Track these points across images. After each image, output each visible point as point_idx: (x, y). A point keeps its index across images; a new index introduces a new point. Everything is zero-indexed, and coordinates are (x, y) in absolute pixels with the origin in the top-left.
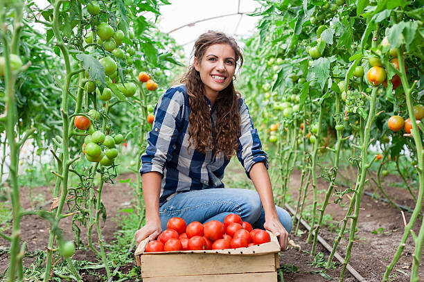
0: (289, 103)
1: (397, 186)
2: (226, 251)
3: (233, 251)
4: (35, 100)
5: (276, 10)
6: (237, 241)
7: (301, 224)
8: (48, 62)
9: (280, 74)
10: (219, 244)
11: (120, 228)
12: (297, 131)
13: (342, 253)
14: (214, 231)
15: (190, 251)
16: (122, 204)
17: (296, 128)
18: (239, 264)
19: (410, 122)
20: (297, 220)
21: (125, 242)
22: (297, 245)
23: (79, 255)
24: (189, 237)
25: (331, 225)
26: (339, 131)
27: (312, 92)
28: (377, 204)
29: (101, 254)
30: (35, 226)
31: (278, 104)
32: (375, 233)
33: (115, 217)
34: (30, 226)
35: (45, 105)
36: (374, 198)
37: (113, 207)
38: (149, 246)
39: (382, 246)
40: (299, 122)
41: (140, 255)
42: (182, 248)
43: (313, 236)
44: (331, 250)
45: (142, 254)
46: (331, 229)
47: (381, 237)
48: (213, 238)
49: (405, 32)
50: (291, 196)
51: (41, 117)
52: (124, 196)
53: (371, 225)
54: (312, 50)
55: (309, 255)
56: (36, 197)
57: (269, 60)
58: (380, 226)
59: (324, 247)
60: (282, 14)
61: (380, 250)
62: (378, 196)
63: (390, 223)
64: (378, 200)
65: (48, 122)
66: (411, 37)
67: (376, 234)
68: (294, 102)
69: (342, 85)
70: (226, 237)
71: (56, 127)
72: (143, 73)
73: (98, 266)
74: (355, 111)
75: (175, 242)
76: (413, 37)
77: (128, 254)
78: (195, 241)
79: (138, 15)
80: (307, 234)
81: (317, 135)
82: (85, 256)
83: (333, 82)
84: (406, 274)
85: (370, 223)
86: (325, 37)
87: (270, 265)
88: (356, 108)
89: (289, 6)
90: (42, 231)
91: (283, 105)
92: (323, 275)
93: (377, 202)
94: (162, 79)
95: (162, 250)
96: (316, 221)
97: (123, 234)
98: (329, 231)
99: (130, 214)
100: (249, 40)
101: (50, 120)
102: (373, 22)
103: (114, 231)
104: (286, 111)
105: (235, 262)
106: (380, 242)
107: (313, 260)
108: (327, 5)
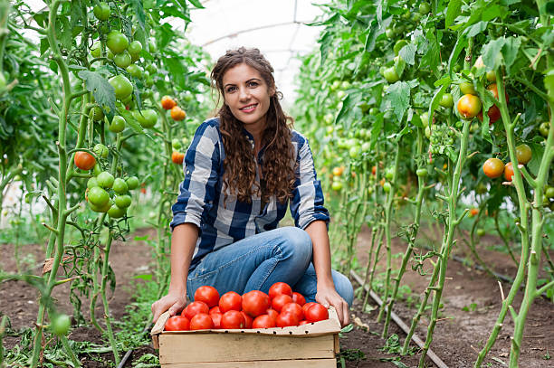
0: (358, 140)
1: (496, 250)
2: (270, 331)
3: (279, 331)
4: (24, 131)
5: (342, 18)
6: (285, 318)
7: (370, 297)
8: (42, 81)
9: (346, 102)
10: (262, 321)
11: (134, 300)
12: (368, 176)
13: (422, 335)
14: (256, 304)
15: (224, 330)
16: (138, 269)
17: (366, 172)
18: (287, 348)
19: (511, 167)
20: (365, 292)
21: (140, 318)
22: (365, 325)
23: (79, 335)
24: (222, 312)
25: (409, 299)
26: (421, 176)
27: (387, 126)
28: (470, 272)
29: (108, 333)
30: (23, 296)
31: (343, 141)
32: (466, 310)
33: (127, 285)
34: (15, 296)
35: (38, 137)
36: (467, 265)
37: (126, 272)
38: (170, 323)
39: (475, 327)
40: (370, 165)
41: (158, 335)
42: (212, 326)
43: (386, 313)
44: (408, 330)
45: (161, 333)
46: (409, 305)
47: (473, 315)
48: (253, 312)
49: (504, 50)
50: (358, 261)
51: (32, 152)
52: (141, 258)
53: (461, 300)
54: (388, 72)
55: (379, 337)
56: (25, 259)
57: (332, 83)
58: (473, 300)
59: (399, 327)
60: (349, 25)
61: (471, 332)
62: (471, 263)
63: (485, 296)
64: (471, 267)
65: (42, 159)
66: (512, 57)
67: (468, 311)
68: (363, 138)
69: (425, 117)
70: (271, 312)
71: (52, 166)
72: (167, 98)
73: (104, 349)
74: (441, 152)
75: (204, 317)
76: (515, 58)
77: (143, 333)
78: (231, 316)
79: (162, 22)
80: (378, 311)
81: (393, 181)
82: (86, 335)
83: (414, 113)
84: (504, 363)
85: (459, 297)
86: (404, 55)
87: (328, 349)
88: (442, 148)
89: (359, 14)
90: (30, 302)
91: (350, 142)
92: (397, 363)
93: (469, 269)
94: (192, 106)
95: (187, 328)
96: (390, 293)
97: (137, 308)
98: (407, 306)
99: (148, 281)
100: (307, 58)
101: (45, 157)
102: (465, 37)
103: (126, 304)
104: (353, 151)
105: (282, 345)
106: (472, 322)
107: (384, 344)
108: (407, 14)
